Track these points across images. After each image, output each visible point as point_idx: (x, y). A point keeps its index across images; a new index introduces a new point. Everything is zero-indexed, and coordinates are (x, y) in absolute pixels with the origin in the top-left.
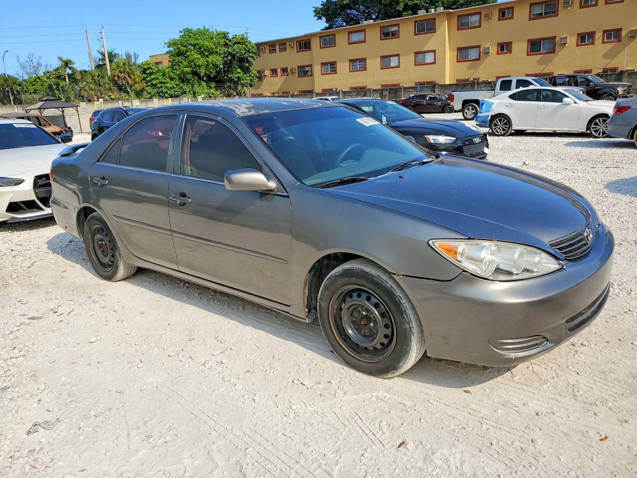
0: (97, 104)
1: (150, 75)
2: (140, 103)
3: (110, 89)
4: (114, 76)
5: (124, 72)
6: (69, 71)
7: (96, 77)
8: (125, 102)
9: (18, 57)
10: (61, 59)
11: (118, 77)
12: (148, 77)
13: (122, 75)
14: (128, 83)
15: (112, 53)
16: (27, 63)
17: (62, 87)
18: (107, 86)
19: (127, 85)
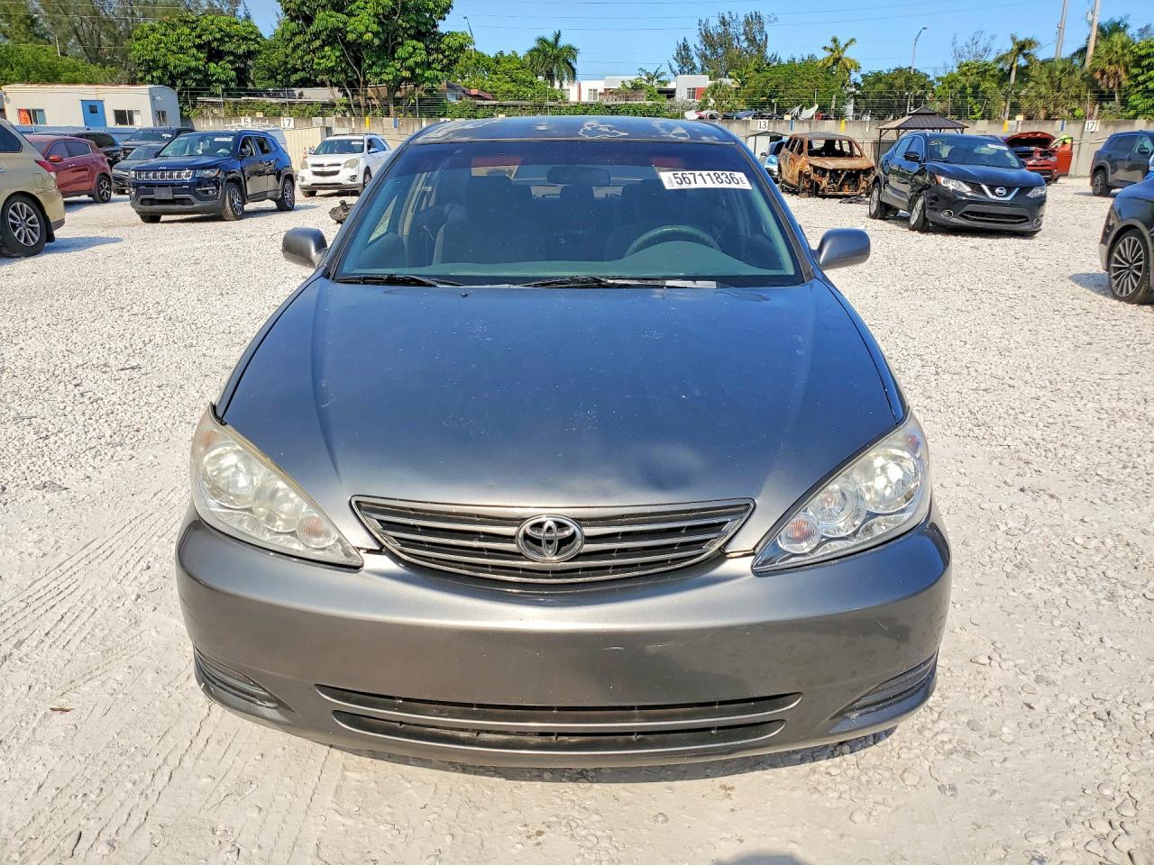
0: (1009, 125)
1: (1148, 71)
2: (1103, 126)
3: (1078, 97)
4: (1095, 71)
5: (1118, 62)
6: (1022, 62)
7: (1057, 73)
8: (1068, 124)
9: (955, 38)
10: (1013, 38)
11: (1103, 72)
12: (1143, 73)
13: (1110, 69)
14: (1120, 84)
15: (1119, 24)
16: (966, 48)
17: (984, 92)
18: (1072, 92)
19: (1115, 89)
